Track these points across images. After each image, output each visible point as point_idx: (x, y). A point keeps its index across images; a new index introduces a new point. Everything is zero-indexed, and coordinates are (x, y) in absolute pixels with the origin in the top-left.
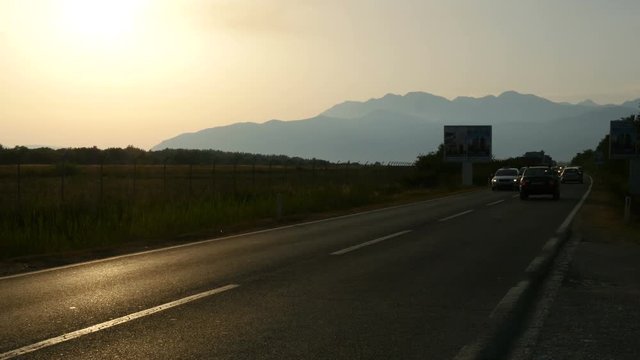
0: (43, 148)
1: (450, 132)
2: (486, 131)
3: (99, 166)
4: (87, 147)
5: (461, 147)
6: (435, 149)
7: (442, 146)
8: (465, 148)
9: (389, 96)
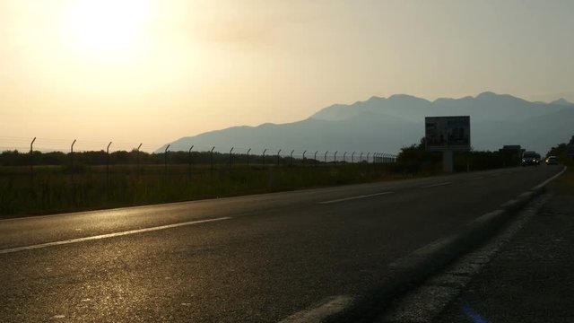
0: (55, 153)
1: (431, 123)
2: (465, 121)
3: (106, 166)
4: (95, 150)
5: (442, 136)
6: (418, 142)
7: (423, 139)
8: (446, 137)
9: (374, 99)
